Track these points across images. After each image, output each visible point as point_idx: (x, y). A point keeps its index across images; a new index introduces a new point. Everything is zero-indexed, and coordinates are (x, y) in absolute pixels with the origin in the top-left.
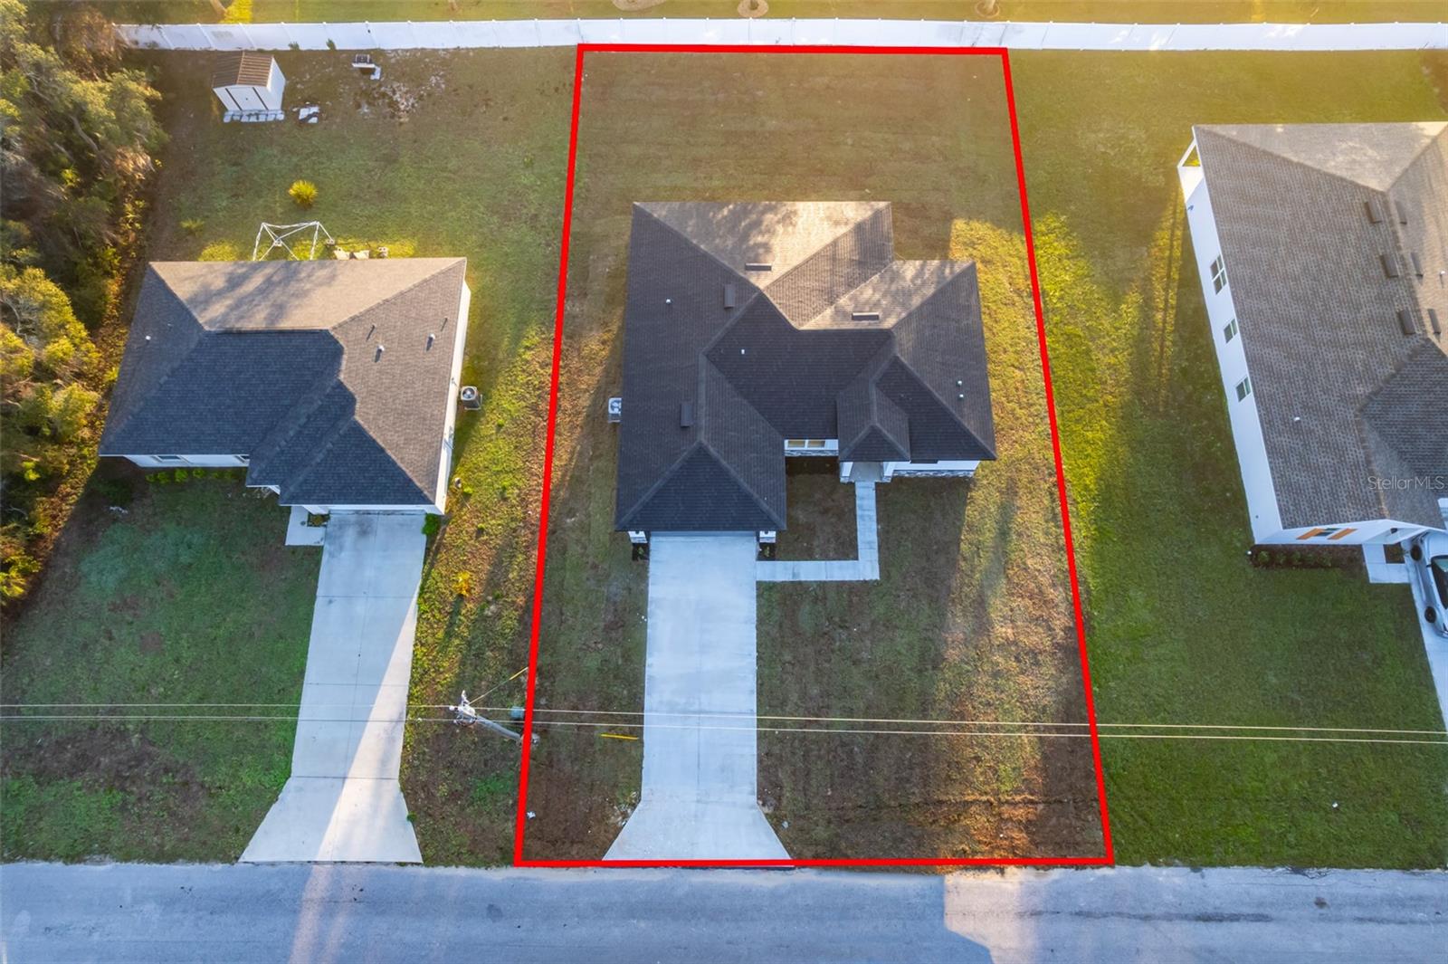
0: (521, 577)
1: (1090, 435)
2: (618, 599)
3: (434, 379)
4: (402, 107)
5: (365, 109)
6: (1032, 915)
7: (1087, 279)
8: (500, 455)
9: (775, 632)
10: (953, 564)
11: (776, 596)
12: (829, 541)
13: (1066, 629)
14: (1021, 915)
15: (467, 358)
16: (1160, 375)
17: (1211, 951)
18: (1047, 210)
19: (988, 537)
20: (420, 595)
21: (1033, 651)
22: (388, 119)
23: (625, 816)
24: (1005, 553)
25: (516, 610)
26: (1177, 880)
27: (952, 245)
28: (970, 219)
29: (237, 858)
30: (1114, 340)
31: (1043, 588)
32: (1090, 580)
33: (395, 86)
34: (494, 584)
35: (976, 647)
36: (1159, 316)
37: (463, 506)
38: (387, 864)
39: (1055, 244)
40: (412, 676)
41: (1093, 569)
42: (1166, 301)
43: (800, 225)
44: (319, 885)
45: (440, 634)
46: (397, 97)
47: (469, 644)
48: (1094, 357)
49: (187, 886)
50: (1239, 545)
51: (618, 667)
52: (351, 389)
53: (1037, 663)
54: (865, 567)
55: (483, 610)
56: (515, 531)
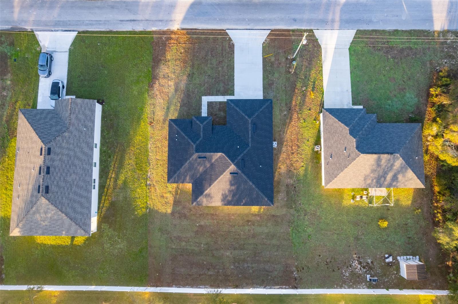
0: (297, 97)
1: (140, 138)
2: (271, 91)
3: (328, 145)
4: (356, 262)
5: (369, 261)
6: (172, 21)
7: (132, 189)
8: (306, 132)
9: (230, 83)
10: (182, 100)
11: (229, 92)
12: (215, 107)
13: (155, 83)
14: (175, 20)
15: (320, 163)
16: (117, 156)
17: (134, 14)
18: (141, 217)
19: (172, 108)
20: (323, 92)
21: (164, 78)
22: (360, 256)
23: (266, 40)
24: (168, 103)
25: (297, 88)
26: (139, 28)
27: (172, 202)
28: (166, 213)
29: (357, 30)
30: (128, 168)
31: (159, 94)
32: (147, 96)
33: (361, 272)
34: (304, 96)
35: (179, 79)
36: (113, 176)
37: (315, 117)
38: (321, 29)
39: (140, 204)
40: (322, 72)
41: (146, 99)
42: (110, 181)
43: (221, 194)
44: (337, 25)
45: (316, 82)
46: (359, 266)
47: (309, 80)
48: (135, 162)
49: (367, 25)
50: (106, 106)
51: (270, 74)
52: (351, 137)
53: (164, 75)
54: (206, 100)
55: (306, 88)
56: (300, 110)
